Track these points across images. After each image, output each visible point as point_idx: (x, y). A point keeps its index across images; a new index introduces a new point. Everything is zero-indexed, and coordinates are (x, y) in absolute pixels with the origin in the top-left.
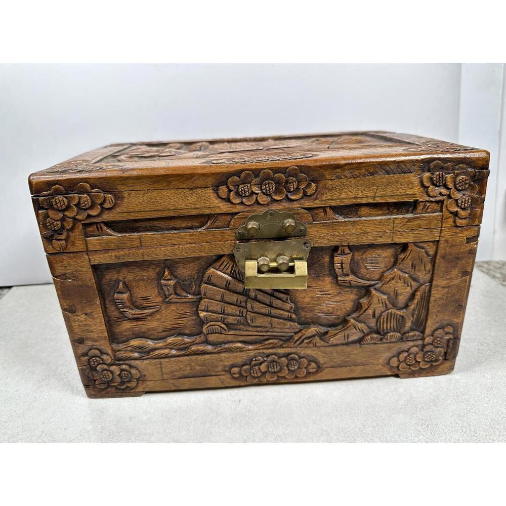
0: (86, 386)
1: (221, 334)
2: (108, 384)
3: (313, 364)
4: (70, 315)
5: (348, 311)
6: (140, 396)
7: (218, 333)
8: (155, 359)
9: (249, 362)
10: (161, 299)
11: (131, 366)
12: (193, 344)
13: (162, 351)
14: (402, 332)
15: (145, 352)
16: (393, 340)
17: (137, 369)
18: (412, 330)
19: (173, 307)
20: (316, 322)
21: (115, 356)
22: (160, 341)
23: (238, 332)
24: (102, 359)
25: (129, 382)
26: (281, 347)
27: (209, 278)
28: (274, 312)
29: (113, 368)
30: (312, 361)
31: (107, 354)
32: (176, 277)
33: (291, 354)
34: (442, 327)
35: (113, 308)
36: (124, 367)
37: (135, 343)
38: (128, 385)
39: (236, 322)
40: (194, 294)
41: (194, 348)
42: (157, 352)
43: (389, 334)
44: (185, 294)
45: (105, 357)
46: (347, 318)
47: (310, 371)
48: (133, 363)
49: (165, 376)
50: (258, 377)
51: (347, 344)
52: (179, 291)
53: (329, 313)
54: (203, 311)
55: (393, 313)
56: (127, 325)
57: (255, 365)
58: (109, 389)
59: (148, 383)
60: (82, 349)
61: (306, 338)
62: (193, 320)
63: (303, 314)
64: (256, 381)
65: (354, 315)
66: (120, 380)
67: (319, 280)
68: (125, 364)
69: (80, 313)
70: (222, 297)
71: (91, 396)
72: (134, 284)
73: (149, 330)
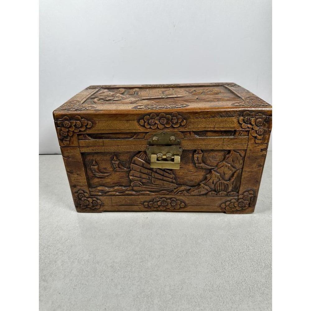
0: (76, 207)
1: (139, 187)
2: (87, 206)
3: (183, 204)
4: (70, 174)
5: (200, 180)
6: (101, 213)
7: (138, 186)
8: (109, 196)
9: (152, 200)
10: (112, 169)
11: (97, 199)
12: (127, 190)
13: (112, 193)
14: (227, 192)
15: (104, 193)
16: (223, 195)
17: (100, 200)
18: (232, 191)
19: (118, 173)
20: (184, 184)
21: (90, 194)
22: (111, 188)
23: (147, 187)
24: (84, 195)
25: (96, 206)
26: (168, 194)
27: (134, 161)
28: (165, 178)
29: (89, 199)
30: (183, 202)
31: (87, 193)
32: (119, 160)
33: (173, 198)
34: (248, 191)
35: (90, 172)
36: (94, 199)
37: (100, 188)
38: (96, 207)
39: (146, 182)
40: (127, 168)
41: (127, 192)
42: (110, 193)
43: (221, 192)
44: (123, 168)
45: (85, 194)
46: (200, 183)
47: (182, 206)
48: (98, 197)
49: (113, 204)
50: (156, 208)
51: (200, 195)
52: (120, 166)
53: (192, 181)
54: (131, 176)
55: (223, 182)
56: (96, 180)
57: (155, 202)
58: (87, 209)
59: (105, 207)
60: (75, 190)
61: (180, 191)
62: (127, 180)
63: (179, 180)
64: (155, 209)
65: (203, 182)
66: (92, 205)
67: (187, 165)
68: (95, 198)
69: (75, 174)
70: (140, 170)
71: (78, 211)
72: (100, 162)
73: (106, 183)
